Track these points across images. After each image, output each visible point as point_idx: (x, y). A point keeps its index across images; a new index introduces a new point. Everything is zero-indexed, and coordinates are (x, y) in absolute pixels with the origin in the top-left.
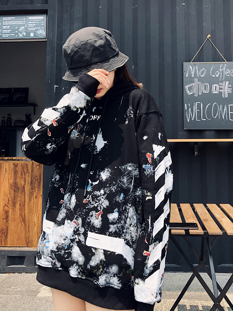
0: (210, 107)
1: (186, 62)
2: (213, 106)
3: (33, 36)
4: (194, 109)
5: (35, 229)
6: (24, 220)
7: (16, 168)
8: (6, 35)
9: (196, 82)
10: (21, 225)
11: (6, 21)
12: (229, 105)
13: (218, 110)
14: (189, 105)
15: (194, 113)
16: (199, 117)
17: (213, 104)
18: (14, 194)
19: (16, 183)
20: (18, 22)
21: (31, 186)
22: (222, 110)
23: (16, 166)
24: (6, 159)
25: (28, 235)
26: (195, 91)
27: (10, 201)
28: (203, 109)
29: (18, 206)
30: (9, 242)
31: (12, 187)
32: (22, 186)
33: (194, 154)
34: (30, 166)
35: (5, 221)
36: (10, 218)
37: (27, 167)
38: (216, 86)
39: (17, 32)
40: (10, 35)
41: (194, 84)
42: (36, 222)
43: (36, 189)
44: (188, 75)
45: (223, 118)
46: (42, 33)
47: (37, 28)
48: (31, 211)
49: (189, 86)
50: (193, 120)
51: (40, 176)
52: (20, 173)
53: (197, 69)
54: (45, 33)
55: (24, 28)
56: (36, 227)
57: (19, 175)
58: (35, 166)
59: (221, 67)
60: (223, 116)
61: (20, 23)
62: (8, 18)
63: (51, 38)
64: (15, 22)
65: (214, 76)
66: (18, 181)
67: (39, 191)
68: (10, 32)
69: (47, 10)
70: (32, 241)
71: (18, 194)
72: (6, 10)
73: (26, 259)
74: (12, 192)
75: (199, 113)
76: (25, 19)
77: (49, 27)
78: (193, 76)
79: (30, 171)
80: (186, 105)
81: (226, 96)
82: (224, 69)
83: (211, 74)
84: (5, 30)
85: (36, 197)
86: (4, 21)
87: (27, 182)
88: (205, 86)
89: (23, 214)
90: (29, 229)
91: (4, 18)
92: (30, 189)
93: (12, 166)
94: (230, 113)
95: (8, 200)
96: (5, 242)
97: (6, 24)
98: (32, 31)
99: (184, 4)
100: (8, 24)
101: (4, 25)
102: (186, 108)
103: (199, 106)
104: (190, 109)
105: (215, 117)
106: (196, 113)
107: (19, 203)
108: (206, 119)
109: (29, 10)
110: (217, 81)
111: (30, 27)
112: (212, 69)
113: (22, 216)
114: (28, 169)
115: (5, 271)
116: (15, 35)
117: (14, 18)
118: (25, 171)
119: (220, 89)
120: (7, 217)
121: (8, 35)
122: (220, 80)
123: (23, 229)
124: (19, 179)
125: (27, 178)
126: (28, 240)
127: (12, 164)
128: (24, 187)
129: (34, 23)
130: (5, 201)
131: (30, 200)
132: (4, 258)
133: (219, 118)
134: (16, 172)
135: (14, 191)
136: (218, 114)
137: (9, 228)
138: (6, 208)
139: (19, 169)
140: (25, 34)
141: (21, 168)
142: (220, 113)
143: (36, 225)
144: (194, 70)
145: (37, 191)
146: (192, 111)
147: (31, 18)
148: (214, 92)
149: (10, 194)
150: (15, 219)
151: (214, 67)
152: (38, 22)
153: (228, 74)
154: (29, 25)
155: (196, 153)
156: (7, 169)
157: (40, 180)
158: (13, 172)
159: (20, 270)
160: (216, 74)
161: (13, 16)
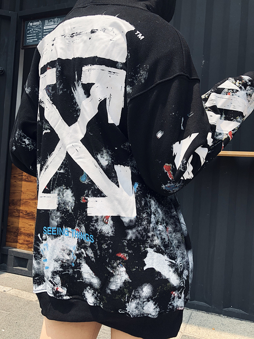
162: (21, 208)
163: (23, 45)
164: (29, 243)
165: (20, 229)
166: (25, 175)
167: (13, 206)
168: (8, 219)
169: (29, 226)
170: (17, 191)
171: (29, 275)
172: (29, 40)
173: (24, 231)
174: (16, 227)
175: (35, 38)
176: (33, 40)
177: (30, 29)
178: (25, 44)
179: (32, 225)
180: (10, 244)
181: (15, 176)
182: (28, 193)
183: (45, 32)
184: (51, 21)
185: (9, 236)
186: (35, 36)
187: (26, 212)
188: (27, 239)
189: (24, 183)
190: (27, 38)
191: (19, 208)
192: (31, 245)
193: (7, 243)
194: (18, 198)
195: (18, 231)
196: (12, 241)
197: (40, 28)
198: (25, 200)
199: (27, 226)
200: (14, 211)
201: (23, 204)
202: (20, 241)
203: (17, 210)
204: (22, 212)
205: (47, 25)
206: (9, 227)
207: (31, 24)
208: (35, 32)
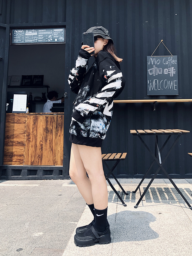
0: (163, 82)
1: (148, 56)
2: (164, 82)
3: (57, 41)
4: (153, 83)
5: (59, 154)
6: (52, 150)
7: (47, 119)
8: (41, 40)
9: (154, 68)
10: (51, 152)
11: (40, 32)
12: (174, 81)
13: (168, 84)
14: (150, 81)
15: (153, 85)
16: (156, 88)
17: (165, 81)
18: (46, 134)
19: (47, 128)
20: (48, 32)
21: (56, 130)
22: (170, 84)
23: (47, 118)
24: (41, 114)
25: (54, 158)
26: (154, 73)
27: (44, 139)
28: (158, 83)
29: (48, 141)
30: (43, 163)
31: (45, 130)
32: (51, 129)
33: (154, 110)
34: (55, 118)
35: (41, 150)
36: (43, 149)
37: (54, 119)
38: (166, 70)
39: (47, 38)
40: (43, 40)
41: (153, 69)
42: (59, 151)
43: (60, 131)
44: (150, 63)
45: (171, 88)
46: (62, 39)
47: (59, 36)
48: (56, 144)
49: (150, 70)
50: (153, 89)
51: (62, 123)
52: (49, 122)
53: (155, 60)
54: (64, 39)
55: (51, 36)
56: (59, 153)
57: (49, 123)
58: (58, 118)
59: (169, 58)
60: (171, 87)
61: (49, 33)
62: (42, 30)
63: (68, 42)
64: (46, 33)
65: (165, 64)
66: (48, 126)
67: (61, 132)
68: (43, 38)
69: (65, 25)
70: (57, 161)
71: (49, 134)
72: (41, 25)
73: (54, 172)
74: (45, 133)
75: (156, 86)
76: (52, 31)
77: (67, 36)
78: (152, 64)
79: (56, 121)
80: (148, 81)
81: (172, 76)
82: (171, 59)
83: (163, 63)
84: (40, 38)
85: (59, 136)
86: (39, 32)
87: (54, 127)
88: (160, 70)
89: (52, 146)
90: (55, 155)
91: (39, 30)
92: (56, 131)
93: (45, 118)
94: (174, 85)
95: (42, 138)
96: (41, 162)
97: (40, 34)
98: (56, 38)
99: (147, 22)
100: (41, 34)
101: (39, 35)
102: (148, 83)
103: (156, 81)
104: (151, 83)
105: (166, 88)
106: (154, 86)
107: (49, 140)
108: (161, 89)
109: (54, 26)
110: (167, 67)
111: (54, 36)
112: (164, 60)
113: (51, 147)
114: (54, 120)
115: (41, 178)
116: (46, 40)
117: (45, 30)
118: (53, 121)
119: (169, 71)
120: (42, 148)
121: (42, 40)
122: (168, 66)
123: (51, 155)
124: (49, 126)
125: (54, 125)
126: (54, 162)
127: (45, 117)
128: (52, 130)
129: (57, 33)
130: (41, 138)
131: (56, 138)
132: (41, 171)
133: (168, 89)
134: (47, 122)
135: (46, 132)
136: (168, 86)
137: (43, 154)
138: (41, 142)
139: (49, 120)
140: (52, 39)
141: (50, 119)
142: (168, 85)
143: (60, 152)
144: (153, 60)
145: (60, 132)
146: (152, 84)
147: (55, 30)
148: (165, 74)
149: (44, 134)
150: (47, 149)
151: (165, 59)
152: (60, 33)
153: (173, 63)
154: (54, 34)
155: (154, 109)
156: (42, 120)
157: (62, 126)
158: (45, 121)
159: (50, 178)
160: (166, 63)
161: (45, 29)
162: (14, 140)
163: (11, 43)
164: (21, 160)
165: (14, 153)
166: (16, 120)
167: (8, 139)
168: (5, 148)
169: (20, 150)
170: (11, 130)
171: (23, 179)
172: (15, 40)
173: (16, 154)
174: (10, 152)
175: (20, 40)
176: (18, 40)
177: (16, 34)
178: (13, 42)
179: (22, 149)
180: (6, 163)
181: (8, 121)
182: (18, 130)
183: (26, 37)
184: (30, 31)
185: (5, 158)
186: (20, 38)
187: (18, 142)
188: (19, 158)
189: (15, 124)
190: (14, 39)
191: (12, 140)
192: (22, 161)
193: (4, 163)
194: (11, 134)
195: (13, 154)
196: (8, 161)
197: (23, 35)
198: (16, 135)
199: (19, 150)
200: (9, 142)
201: (15, 137)
202: (14, 160)
203: (11, 141)
204: (15, 142)
205: (27, 33)
206: (5, 153)
207: (17, 31)
208: (19, 36)
